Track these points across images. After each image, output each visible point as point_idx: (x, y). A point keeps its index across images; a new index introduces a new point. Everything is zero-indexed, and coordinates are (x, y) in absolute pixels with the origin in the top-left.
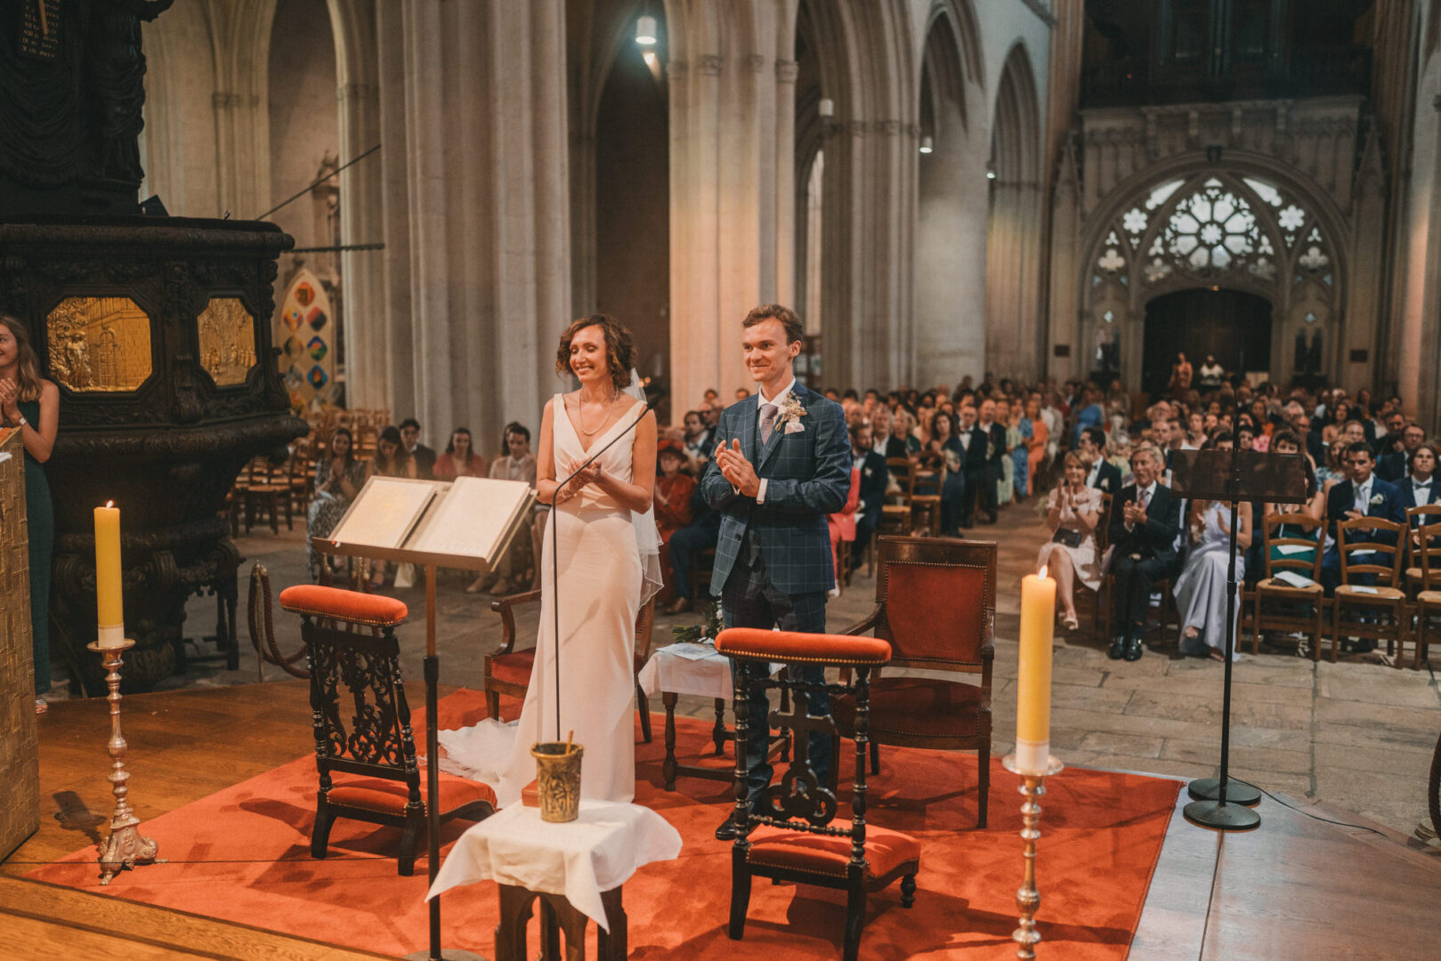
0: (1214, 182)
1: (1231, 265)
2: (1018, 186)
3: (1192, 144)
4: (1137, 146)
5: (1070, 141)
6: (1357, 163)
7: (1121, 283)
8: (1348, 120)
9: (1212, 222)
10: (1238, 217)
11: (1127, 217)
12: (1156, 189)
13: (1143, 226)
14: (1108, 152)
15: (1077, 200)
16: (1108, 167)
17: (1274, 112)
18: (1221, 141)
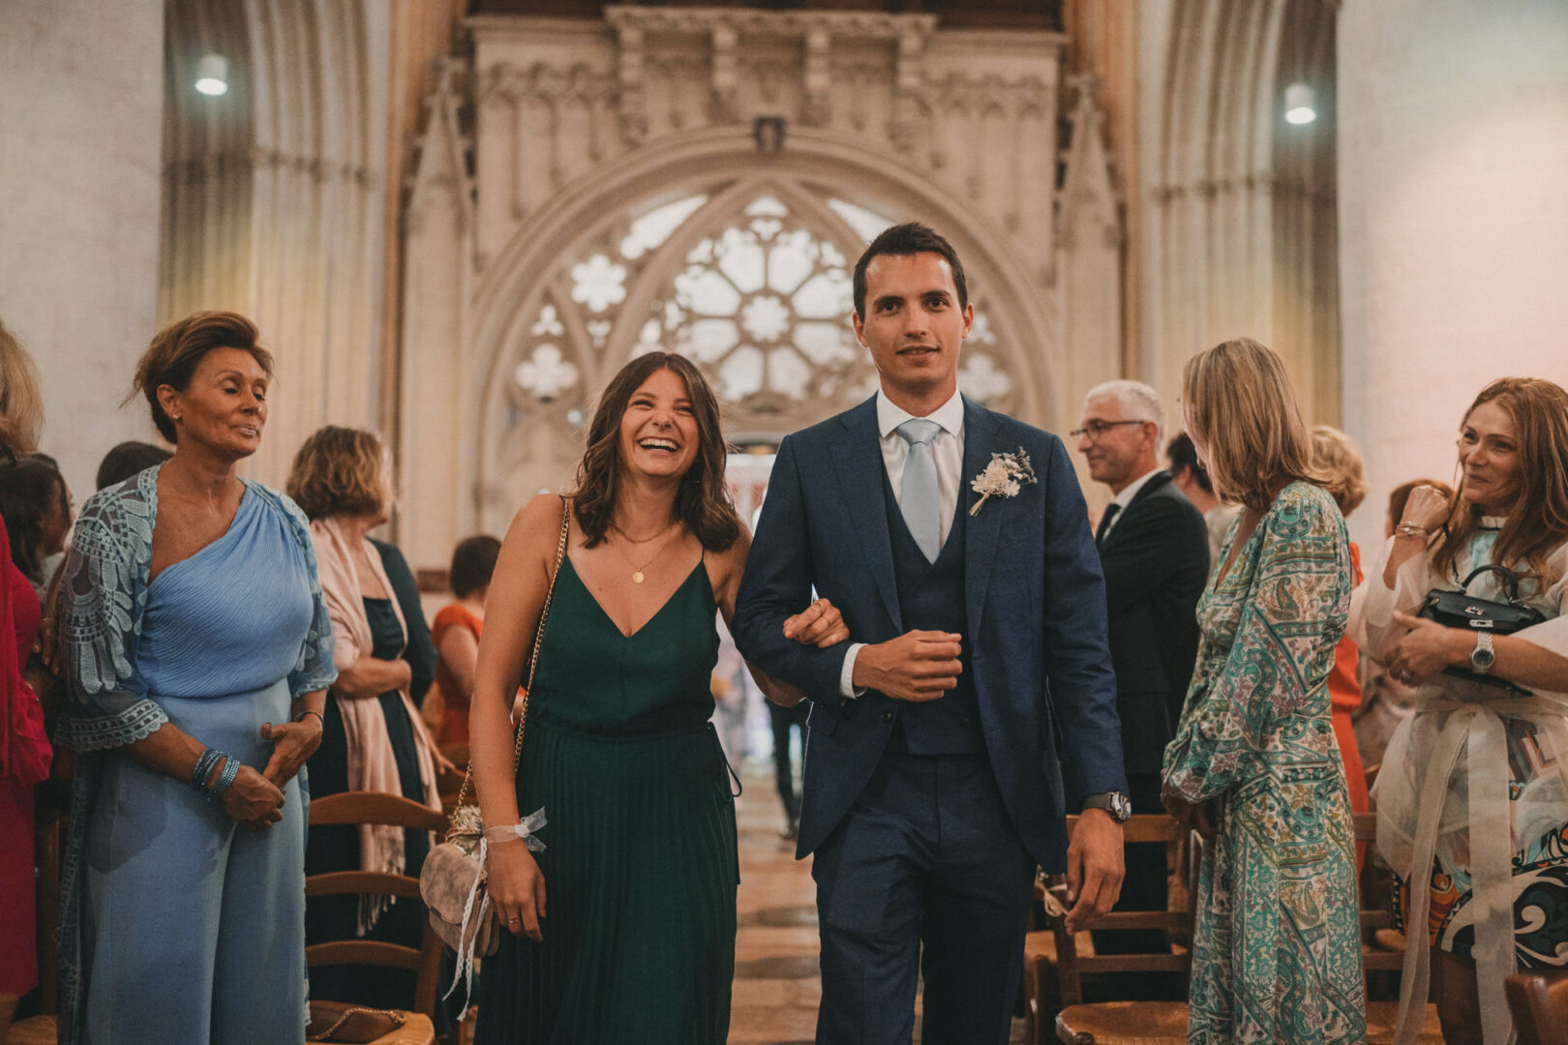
0: (767, 205)
1: (812, 388)
2: (316, 170)
3: (718, 108)
4: (599, 106)
5: (445, 84)
6: (1061, 171)
7: (571, 426)
8: (1038, 85)
9: (767, 292)
10: (821, 283)
11: (580, 272)
12: (643, 214)
13: (617, 294)
14: (533, 117)
15: (462, 224)
16: (534, 152)
17: (891, 48)
18: (783, 107)
